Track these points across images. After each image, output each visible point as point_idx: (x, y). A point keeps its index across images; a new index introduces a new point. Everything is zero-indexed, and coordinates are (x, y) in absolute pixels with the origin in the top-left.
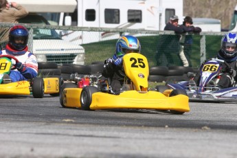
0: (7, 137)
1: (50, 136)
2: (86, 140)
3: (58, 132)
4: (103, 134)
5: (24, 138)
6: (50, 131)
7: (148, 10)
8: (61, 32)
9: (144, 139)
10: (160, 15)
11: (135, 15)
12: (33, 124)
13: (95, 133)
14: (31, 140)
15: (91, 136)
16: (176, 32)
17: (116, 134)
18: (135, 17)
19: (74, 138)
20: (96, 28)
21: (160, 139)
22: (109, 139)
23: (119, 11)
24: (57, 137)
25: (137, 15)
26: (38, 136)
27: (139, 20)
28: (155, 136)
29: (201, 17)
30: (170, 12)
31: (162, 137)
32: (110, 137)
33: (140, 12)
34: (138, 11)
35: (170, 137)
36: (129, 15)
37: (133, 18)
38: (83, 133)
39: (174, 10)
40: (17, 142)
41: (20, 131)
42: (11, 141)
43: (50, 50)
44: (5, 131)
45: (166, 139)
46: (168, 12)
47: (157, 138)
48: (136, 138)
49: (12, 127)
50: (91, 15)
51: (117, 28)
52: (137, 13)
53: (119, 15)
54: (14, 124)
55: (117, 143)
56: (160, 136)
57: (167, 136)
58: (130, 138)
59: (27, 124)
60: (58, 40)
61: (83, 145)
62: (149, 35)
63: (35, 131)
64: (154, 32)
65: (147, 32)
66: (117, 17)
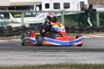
0: (19, 58)
1: (37, 57)
2: (53, 58)
3: (40, 55)
4: (60, 55)
5: (26, 58)
6: (37, 55)
7: (72, 3)
8: (35, 14)
9: (78, 56)
10: (78, 4)
11: (66, 5)
12: (29, 52)
13: (56, 55)
14: (29, 59)
15: (55, 56)
16: (85, 12)
17: (65, 55)
18: (67, 6)
19: (48, 57)
20: (51, 11)
21: (85, 56)
22: (63, 57)
23: (59, 4)
24: (40, 57)
25: (68, 5)
26: (32, 57)
27: (69, 7)
28: (83, 55)
29: (96, 5)
30: (82, 3)
31: (86, 55)
32: (63, 56)
33: (69, 4)
34: (68, 3)
35: (89, 55)
36: (64, 5)
37: (66, 6)
38: (51, 55)
39: (83, 2)
40: (24, 59)
41: (24, 55)
42: (21, 59)
43: (31, 21)
44: (17, 55)
45: (87, 56)
46: (81, 3)
47: (84, 56)
48: (75, 56)
49: (20, 54)
50: (47, 6)
51: (60, 11)
52: (68, 4)
53: (60, 5)
54: (20, 53)
55: (67, 58)
56: (85, 55)
57: (88, 55)
58: (72, 56)
59: (26, 52)
60: (34, 17)
61: (53, 60)
62: (74, 13)
63: (30, 55)
64: (76, 12)
65: (73, 12)
66: (59, 6)
